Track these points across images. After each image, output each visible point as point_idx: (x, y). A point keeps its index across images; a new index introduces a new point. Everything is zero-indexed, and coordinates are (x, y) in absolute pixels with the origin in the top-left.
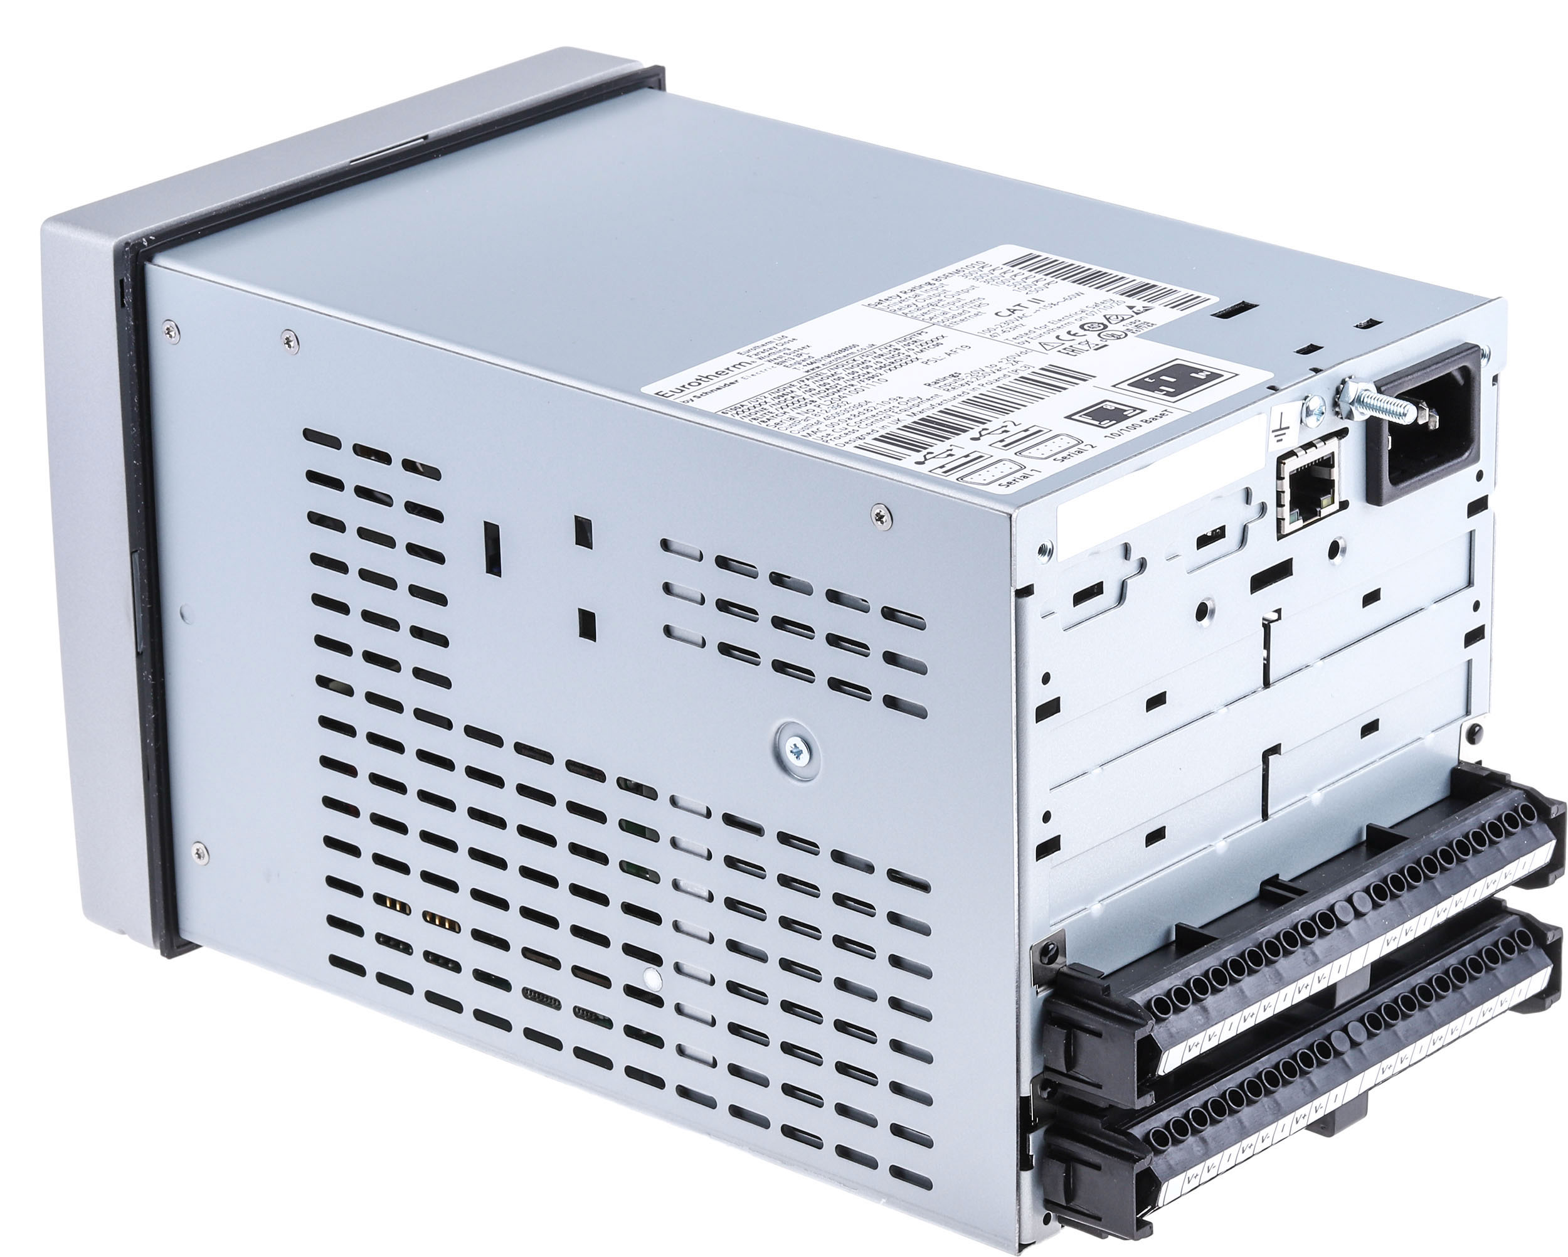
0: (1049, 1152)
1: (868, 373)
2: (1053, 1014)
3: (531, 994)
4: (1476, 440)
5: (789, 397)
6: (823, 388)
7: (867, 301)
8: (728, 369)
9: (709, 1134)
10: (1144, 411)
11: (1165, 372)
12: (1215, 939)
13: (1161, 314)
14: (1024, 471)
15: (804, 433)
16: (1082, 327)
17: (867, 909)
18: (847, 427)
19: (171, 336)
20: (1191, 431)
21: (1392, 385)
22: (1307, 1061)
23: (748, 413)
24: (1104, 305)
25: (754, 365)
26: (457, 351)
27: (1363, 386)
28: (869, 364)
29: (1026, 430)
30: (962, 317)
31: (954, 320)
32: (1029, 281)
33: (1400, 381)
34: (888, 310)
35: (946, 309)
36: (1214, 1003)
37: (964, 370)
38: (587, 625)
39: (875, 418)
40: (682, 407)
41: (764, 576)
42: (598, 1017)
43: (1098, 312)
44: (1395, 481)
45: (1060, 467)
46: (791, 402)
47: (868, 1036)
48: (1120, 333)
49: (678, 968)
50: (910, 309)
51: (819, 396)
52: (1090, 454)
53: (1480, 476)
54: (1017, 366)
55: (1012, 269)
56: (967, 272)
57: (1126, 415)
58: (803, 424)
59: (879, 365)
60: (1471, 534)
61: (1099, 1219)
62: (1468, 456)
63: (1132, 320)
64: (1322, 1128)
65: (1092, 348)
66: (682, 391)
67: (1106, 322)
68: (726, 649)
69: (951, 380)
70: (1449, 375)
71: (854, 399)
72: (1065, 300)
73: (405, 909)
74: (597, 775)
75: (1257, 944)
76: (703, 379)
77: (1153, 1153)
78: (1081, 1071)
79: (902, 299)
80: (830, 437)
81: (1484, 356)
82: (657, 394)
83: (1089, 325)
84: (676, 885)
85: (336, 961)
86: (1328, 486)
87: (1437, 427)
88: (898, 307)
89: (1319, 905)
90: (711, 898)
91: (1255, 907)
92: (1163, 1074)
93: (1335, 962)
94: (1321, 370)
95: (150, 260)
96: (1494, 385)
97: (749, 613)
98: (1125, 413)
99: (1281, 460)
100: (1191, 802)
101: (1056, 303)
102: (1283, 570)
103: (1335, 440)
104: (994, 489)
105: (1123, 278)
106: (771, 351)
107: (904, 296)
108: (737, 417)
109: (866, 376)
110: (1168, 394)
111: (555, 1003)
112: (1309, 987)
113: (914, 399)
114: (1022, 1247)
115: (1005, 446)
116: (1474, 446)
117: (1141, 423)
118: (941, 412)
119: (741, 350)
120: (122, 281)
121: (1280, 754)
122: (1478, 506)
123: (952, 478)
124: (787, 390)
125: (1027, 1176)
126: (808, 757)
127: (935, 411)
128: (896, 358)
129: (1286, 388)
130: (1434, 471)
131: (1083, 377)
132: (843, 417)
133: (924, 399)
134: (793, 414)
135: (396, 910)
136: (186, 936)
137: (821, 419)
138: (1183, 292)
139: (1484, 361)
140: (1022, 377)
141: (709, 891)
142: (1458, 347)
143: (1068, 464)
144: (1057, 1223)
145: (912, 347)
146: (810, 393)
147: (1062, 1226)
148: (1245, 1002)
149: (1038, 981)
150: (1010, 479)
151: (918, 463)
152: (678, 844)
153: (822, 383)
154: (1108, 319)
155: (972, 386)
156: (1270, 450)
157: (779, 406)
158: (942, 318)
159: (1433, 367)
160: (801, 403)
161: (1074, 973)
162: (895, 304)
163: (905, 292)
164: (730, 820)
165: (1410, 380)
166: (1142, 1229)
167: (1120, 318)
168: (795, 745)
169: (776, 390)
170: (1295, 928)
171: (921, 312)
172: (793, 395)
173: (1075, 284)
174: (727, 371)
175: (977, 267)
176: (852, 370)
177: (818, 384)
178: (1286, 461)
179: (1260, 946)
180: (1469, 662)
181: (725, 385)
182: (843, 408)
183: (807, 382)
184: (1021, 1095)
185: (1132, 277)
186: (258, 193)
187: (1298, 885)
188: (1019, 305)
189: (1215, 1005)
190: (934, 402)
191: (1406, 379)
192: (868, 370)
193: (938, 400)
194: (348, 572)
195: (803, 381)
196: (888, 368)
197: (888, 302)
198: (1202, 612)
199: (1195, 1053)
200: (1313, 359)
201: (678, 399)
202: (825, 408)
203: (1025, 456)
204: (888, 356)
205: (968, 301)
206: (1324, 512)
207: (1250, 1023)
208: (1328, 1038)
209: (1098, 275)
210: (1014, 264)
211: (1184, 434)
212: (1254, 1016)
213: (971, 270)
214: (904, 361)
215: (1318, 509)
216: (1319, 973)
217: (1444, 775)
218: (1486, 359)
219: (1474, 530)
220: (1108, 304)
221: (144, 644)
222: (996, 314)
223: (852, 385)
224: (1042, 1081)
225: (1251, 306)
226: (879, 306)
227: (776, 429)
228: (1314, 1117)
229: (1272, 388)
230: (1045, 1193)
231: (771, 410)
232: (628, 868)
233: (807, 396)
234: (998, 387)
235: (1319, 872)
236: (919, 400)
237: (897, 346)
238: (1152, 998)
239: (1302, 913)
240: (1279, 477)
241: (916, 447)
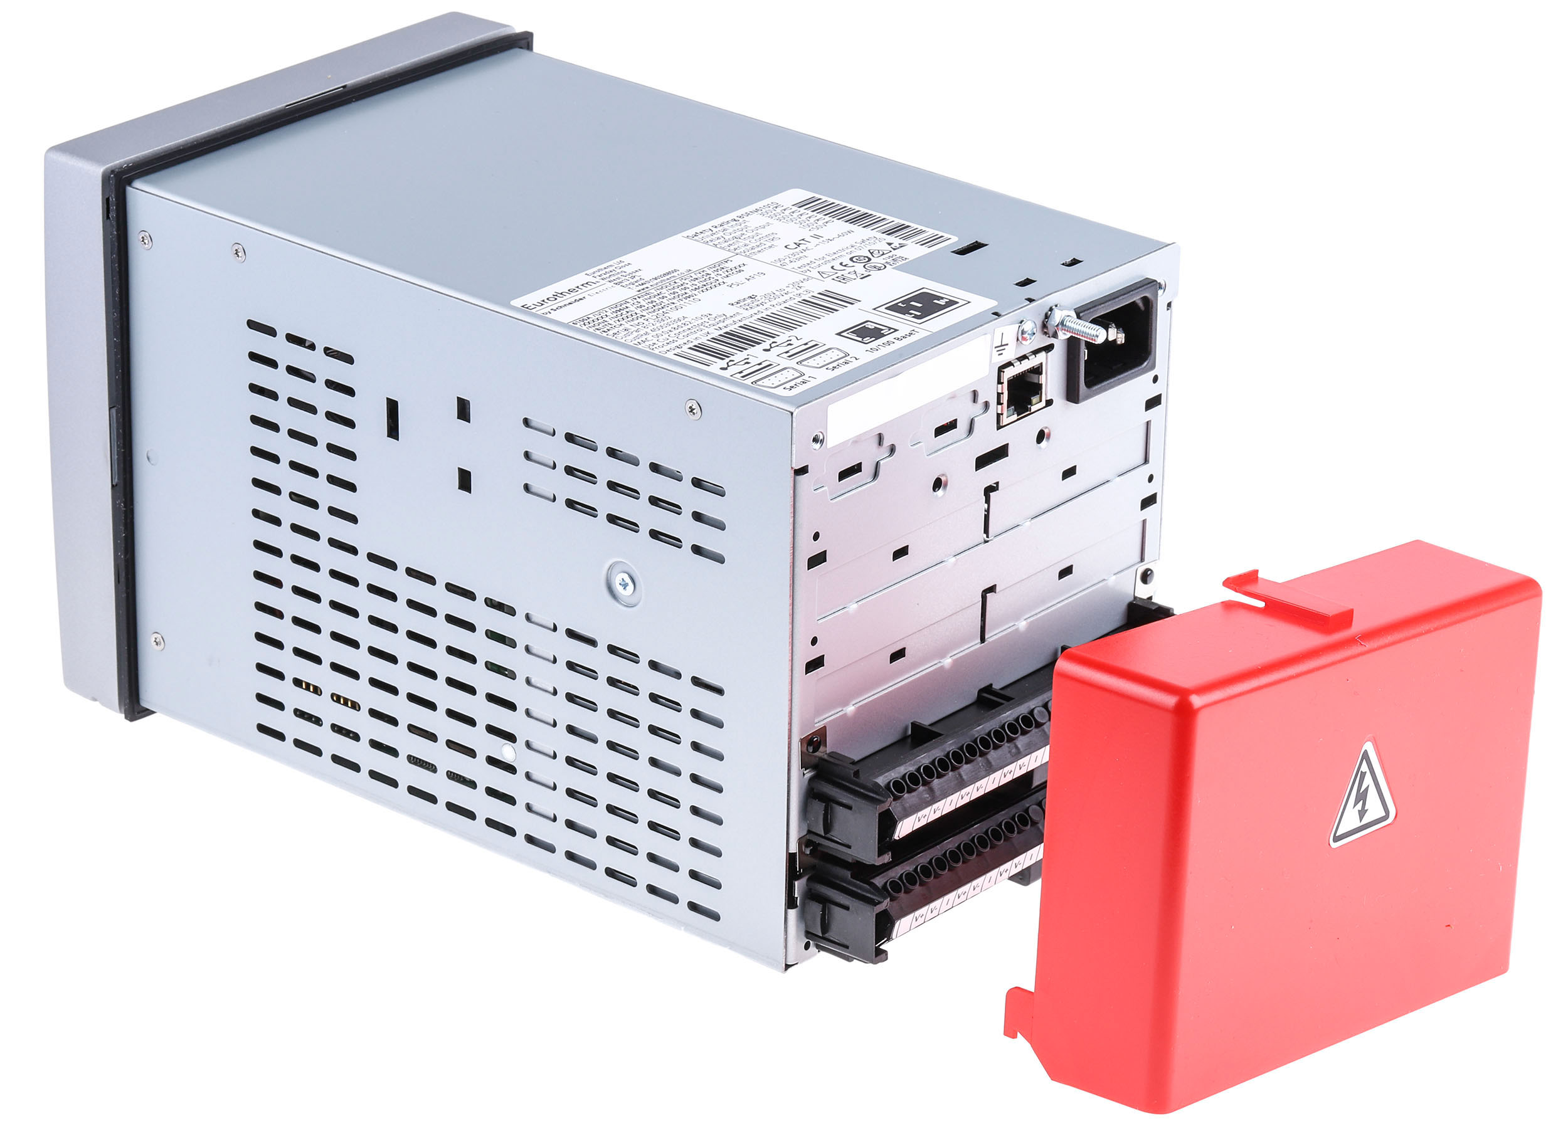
0: (811, 895)
1: (686, 293)
2: (815, 790)
3: (413, 760)
4: (1153, 353)
5: (624, 312)
6: (651, 305)
7: (685, 234)
8: (578, 287)
9: (549, 872)
10: (897, 330)
11: (914, 299)
12: (940, 735)
13: (913, 250)
14: (803, 377)
15: (636, 342)
16: (851, 259)
17: (675, 706)
18: (668, 338)
19: (145, 243)
20: (932, 348)
21: (1089, 311)
22: (1010, 828)
23: (592, 325)
24: (869, 241)
25: (598, 284)
26: (369, 266)
27: (1066, 313)
28: (686, 286)
29: (806, 344)
30: (759, 249)
31: (753, 251)
32: (812, 220)
33: (1094, 309)
34: (702, 241)
35: (747, 242)
36: (939, 784)
37: (759, 293)
38: (465, 480)
39: (690, 331)
40: (542, 317)
41: (602, 450)
42: (465, 779)
43: (864, 247)
44: (1089, 384)
45: (829, 375)
46: (626, 316)
47: (674, 803)
48: (880, 265)
49: (528, 745)
50: (719, 241)
51: (647, 311)
52: (855, 364)
53: (1155, 379)
54: (801, 291)
55: (799, 209)
56: (764, 210)
57: (883, 333)
58: (635, 334)
59: (695, 287)
60: (1148, 424)
61: (847, 947)
62: (1147, 365)
63: (890, 254)
64: (1021, 879)
65: (859, 277)
66: (542, 304)
67: (870, 256)
68: (571, 504)
69: (749, 301)
70: (1134, 303)
71: (674, 315)
72: (839, 236)
73: (317, 691)
74: (470, 595)
75: (973, 739)
76: (559, 295)
77: (889, 899)
78: (836, 834)
79: (714, 232)
80: (655, 346)
81: (1160, 287)
82: (523, 306)
83: (857, 258)
84: (528, 682)
85: (262, 728)
86: (1037, 389)
87: (1123, 342)
88: (710, 239)
89: (1022, 710)
90: (555, 693)
91: (973, 709)
92: (898, 838)
93: (1033, 754)
94: (1034, 300)
95: (130, 183)
96: (1168, 309)
97: (590, 478)
98: (882, 332)
99: (1001, 369)
100: (926, 629)
101: (832, 239)
102: (1001, 453)
103: (1043, 353)
104: (780, 391)
105: (884, 219)
106: (611, 273)
107: (715, 230)
108: (584, 328)
109: (684, 296)
110: (916, 317)
111: (432, 767)
112: (1012, 773)
113: (720, 316)
114: (787, 967)
115: (789, 357)
116: (1151, 357)
117: (894, 341)
118: (741, 327)
119: (588, 272)
120: (108, 200)
121: (995, 593)
122: (1153, 402)
123: (748, 381)
124: (623, 306)
125: (792, 913)
126: (633, 586)
127: (736, 326)
128: (707, 282)
129: (1006, 314)
130: (1119, 377)
131: (850, 301)
132: (665, 329)
133: (728, 316)
134: (627, 326)
135: (310, 691)
136: (145, 704)
137: (648, 330)
138: (931, 232)
139: (1160, 292)
140: (804, 300)
141: (554, 688)
142: (1141, 281)
143: (837, 372)
144: (815, 948)
145: (720, 272)
146: (641, 309)
147: (819, 951)
148: (962, 784)
149: (804, 765)
150: (792, 383)
151: (722, 369)
152: (530, 650)
153: (650, 301)
154: (871, 253)
155: (766, 306)
156: (992, 362)
157: (617, 319)
158: (743, 249)
159: (1121, 298)
160: (633, 317)
161: (831, 760)
162: (708, 236)
163: (716, 227)
164: (571, 634)
165: (1103, 307)
166: (880, 955)
167: (881, 253)
168: (623, 579)
169: (615, 306)
170: (1003, 727)
171: (728, 243)
172: (627, 310)
173: (847, 223)
174: (577, 289)
175: (772, 207)
176: (673, 291)
177: (647, 301)
178: (1005, 370)
179: (975, 741)
180: (1144, 522)
181: (575, 300)
182: (666, 322)
183: (638, 300)
184: (790, 852)
185: (891, 219)
186: (214, 131)
187: (1007, 693)
188: (803, 240)
189: (939, 787)
190: (735, 319)
191: (1100, 307)
192: (686, 291)
193: (739, 317)
194: (279, 431)
195: (636, 299)
196: (701, 289)
197: (702, 235)
198: (938, 484)
199: (923, 822)
200: (1028, 291)
201: (539, 311)
202: (652, 321)
203: (804, 365)
204: (701, 280)
205: (764, 235)
206: (1033, 408)
207: (966, 800)
208: (1027, 811)
209: (866, 216)
210: (801, 205)
211: (927, 350)
212: (969, 795)
213: (767, 209)
214: (713, 284)
215: (1029, 406)
216: (1020, 762)
217: (1123, 607)
218: (1162, 290)
219: (1150, 421)
220: (872, 241)
221: (118, 479)
222: (786, 247)
223: (673, 303)
224: (804, 842)
225: (983, 245)
226: (695, 238)
227: (614, 338)
228: (1014, 871)
229: (996, 314)
230: (806, 926)
231: (610, 322)
232: (492, 667)
233: (638, 311)
234: (786, 307)
235: (1023, 682)
236: (724, 317)
237: (709, 272)
238: (891, 780)
239: (1009, 715)
240: (1000, 382)
241: (721, 356)
